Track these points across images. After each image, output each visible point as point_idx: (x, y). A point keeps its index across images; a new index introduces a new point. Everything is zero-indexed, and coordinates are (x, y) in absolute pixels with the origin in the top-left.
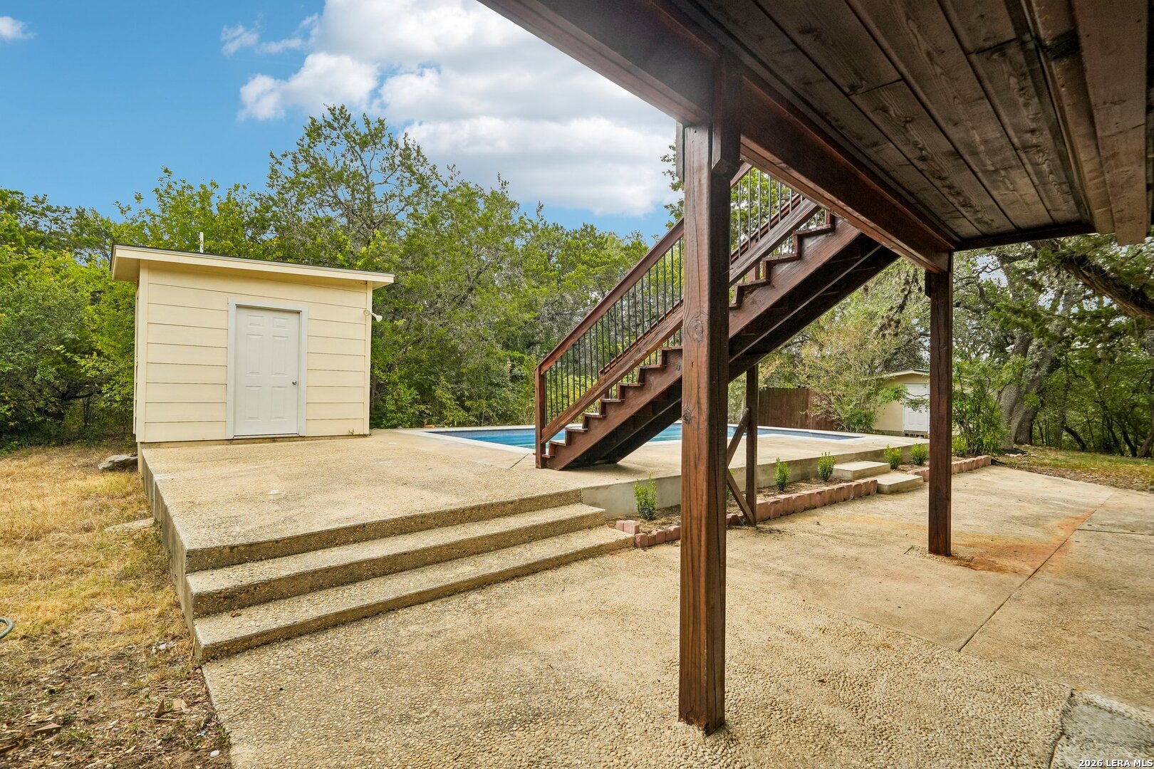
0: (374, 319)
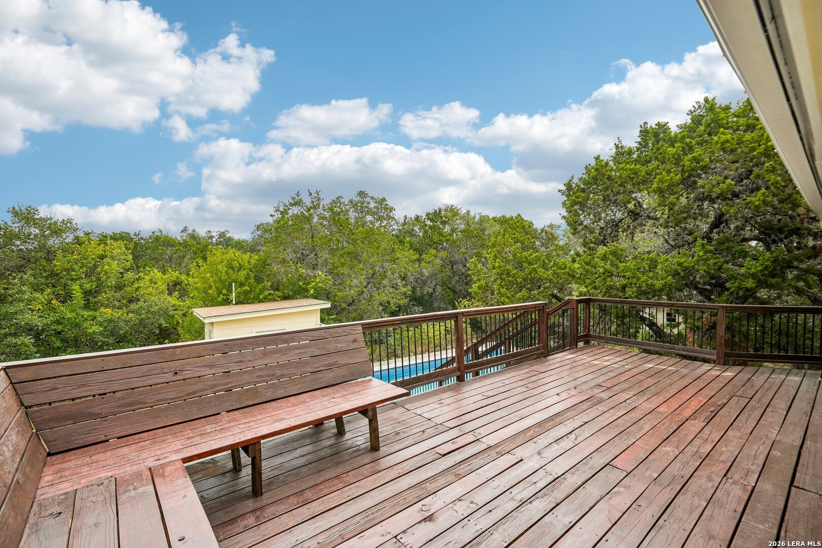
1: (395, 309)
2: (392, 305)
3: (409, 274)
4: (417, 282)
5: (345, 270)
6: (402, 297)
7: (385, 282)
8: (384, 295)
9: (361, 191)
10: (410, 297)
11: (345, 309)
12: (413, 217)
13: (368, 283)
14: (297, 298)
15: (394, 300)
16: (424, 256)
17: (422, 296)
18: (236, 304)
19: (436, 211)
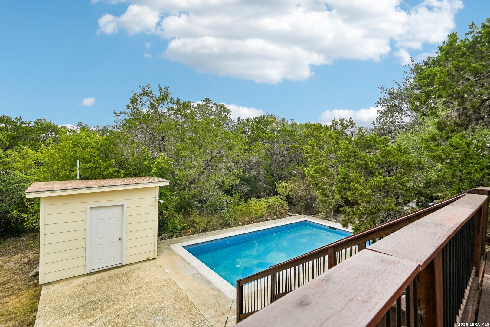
0: (159, 202)
1: (228, 188)
2: (226, 184)
3: (240, 160)
4: (246, 166)
5: (188, 153)
6: (235, 178)
7: (221, 165)
8: (220, 176)
9: (206, 98)
10: (241, 178)
11: (187, 187)
12: (245, 118)
13: (207, 166)
14: (142, 176)
15: (228, 180)
16: (252, 147)
17: (250, 178)
18: (81, 179)
19: (261, 116)
